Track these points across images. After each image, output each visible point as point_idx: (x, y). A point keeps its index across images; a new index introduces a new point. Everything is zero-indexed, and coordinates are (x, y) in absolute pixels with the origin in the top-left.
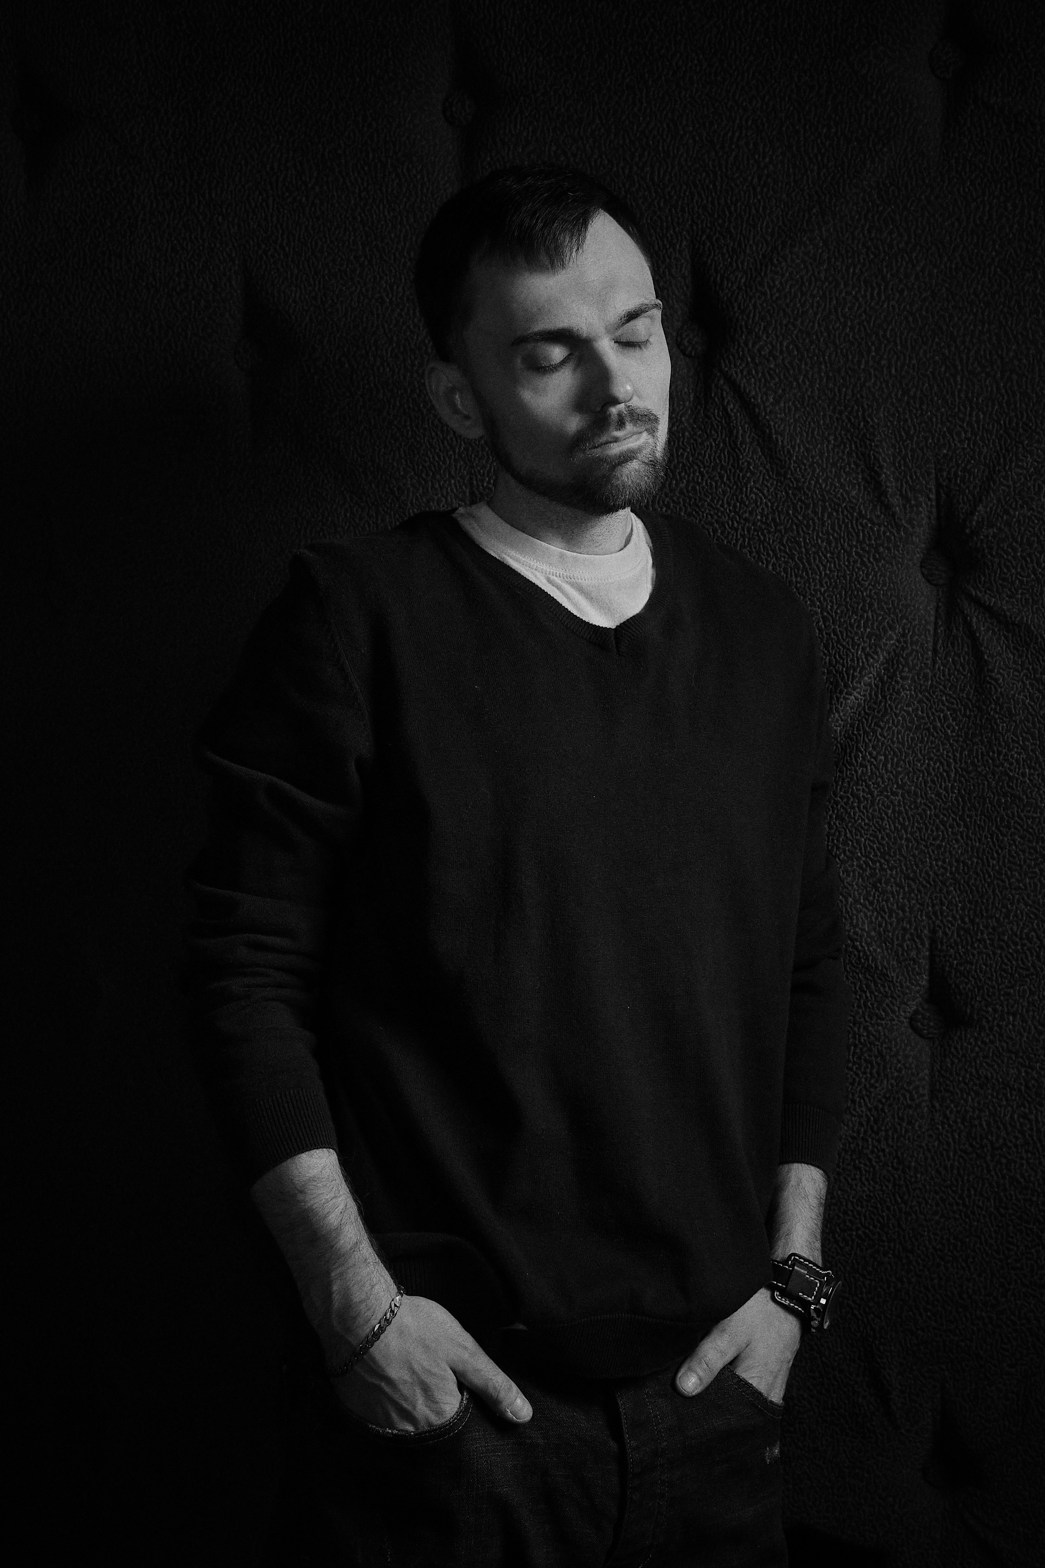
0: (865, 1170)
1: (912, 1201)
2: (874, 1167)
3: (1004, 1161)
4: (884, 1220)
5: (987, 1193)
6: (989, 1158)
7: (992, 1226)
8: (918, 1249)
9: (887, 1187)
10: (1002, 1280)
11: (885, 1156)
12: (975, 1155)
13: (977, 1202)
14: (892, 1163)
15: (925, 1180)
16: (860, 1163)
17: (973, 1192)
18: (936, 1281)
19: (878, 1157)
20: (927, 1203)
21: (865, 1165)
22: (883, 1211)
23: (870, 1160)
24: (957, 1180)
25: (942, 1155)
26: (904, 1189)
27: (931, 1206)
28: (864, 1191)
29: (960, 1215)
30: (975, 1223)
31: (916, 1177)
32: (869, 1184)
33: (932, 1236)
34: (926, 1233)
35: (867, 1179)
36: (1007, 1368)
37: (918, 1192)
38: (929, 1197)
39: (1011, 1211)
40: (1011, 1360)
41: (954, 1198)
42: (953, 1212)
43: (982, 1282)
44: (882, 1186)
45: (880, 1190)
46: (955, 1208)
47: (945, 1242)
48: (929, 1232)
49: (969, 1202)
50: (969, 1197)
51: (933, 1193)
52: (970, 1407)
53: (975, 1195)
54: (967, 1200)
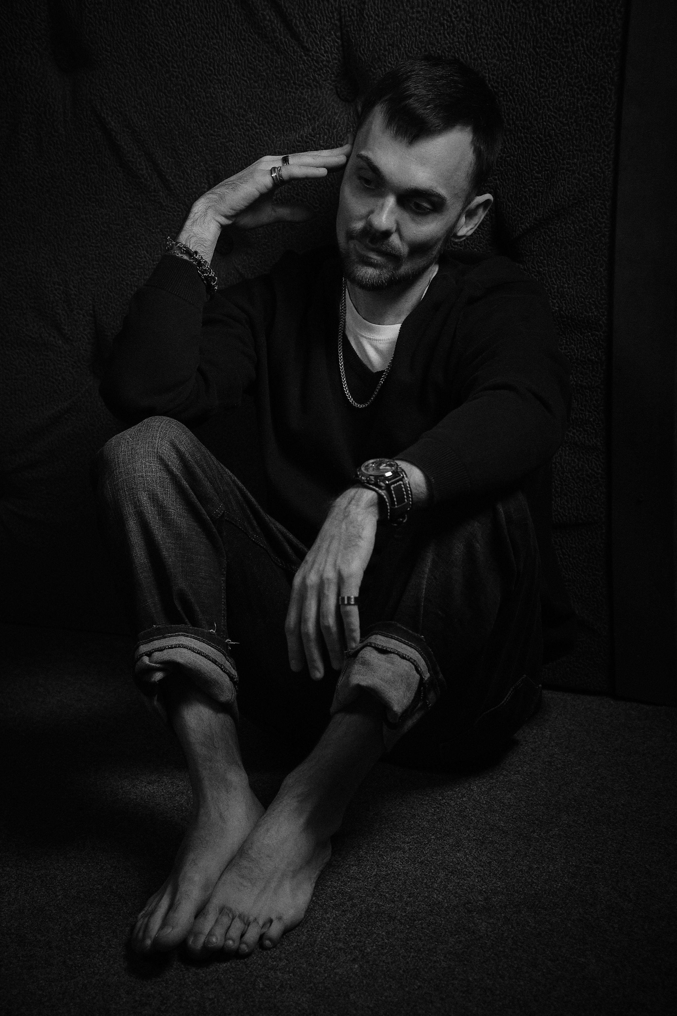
0: (447, 25)
1: (478, 49)
2: (452, 22)
3: (541, 6)
6: (531, 5)
7: (531, 63)
9: (462, 38)
10: (535, 107)
11: (461, 12)
12: (522, 4)
13: (521, 44)
14: (466, 17)
15: (488, 30)
16: (444, 19)
17: (519, 37)
19: (456, 13)
20: (488, 49)
21: (447, 21)
23: (450, 16)
24: (508, 27)
25: (499, 6)
26: (473, 39)
27: (491, 51)
28: (446, 44)
29: (510, 57)
31: (481, 28)
33: (491, 77)
34: (487, 75)
35: (448, 34)
36: (536, 174)
37: (483, 40)
38: (490, 44)
39: (544, 50)
40: (538, 168)
41: (506, 43)
42: (505, 55)
43: (522, 110)
44: (458, 38)
45: (457, 42)
46: (507, 52)
47: (499, 80)
48: (489, 73)
49: (516, 46)
50: (516, 41)
51: (492, 41)
52: (512, 205)
53: (521, 39)
54: (515, 43)
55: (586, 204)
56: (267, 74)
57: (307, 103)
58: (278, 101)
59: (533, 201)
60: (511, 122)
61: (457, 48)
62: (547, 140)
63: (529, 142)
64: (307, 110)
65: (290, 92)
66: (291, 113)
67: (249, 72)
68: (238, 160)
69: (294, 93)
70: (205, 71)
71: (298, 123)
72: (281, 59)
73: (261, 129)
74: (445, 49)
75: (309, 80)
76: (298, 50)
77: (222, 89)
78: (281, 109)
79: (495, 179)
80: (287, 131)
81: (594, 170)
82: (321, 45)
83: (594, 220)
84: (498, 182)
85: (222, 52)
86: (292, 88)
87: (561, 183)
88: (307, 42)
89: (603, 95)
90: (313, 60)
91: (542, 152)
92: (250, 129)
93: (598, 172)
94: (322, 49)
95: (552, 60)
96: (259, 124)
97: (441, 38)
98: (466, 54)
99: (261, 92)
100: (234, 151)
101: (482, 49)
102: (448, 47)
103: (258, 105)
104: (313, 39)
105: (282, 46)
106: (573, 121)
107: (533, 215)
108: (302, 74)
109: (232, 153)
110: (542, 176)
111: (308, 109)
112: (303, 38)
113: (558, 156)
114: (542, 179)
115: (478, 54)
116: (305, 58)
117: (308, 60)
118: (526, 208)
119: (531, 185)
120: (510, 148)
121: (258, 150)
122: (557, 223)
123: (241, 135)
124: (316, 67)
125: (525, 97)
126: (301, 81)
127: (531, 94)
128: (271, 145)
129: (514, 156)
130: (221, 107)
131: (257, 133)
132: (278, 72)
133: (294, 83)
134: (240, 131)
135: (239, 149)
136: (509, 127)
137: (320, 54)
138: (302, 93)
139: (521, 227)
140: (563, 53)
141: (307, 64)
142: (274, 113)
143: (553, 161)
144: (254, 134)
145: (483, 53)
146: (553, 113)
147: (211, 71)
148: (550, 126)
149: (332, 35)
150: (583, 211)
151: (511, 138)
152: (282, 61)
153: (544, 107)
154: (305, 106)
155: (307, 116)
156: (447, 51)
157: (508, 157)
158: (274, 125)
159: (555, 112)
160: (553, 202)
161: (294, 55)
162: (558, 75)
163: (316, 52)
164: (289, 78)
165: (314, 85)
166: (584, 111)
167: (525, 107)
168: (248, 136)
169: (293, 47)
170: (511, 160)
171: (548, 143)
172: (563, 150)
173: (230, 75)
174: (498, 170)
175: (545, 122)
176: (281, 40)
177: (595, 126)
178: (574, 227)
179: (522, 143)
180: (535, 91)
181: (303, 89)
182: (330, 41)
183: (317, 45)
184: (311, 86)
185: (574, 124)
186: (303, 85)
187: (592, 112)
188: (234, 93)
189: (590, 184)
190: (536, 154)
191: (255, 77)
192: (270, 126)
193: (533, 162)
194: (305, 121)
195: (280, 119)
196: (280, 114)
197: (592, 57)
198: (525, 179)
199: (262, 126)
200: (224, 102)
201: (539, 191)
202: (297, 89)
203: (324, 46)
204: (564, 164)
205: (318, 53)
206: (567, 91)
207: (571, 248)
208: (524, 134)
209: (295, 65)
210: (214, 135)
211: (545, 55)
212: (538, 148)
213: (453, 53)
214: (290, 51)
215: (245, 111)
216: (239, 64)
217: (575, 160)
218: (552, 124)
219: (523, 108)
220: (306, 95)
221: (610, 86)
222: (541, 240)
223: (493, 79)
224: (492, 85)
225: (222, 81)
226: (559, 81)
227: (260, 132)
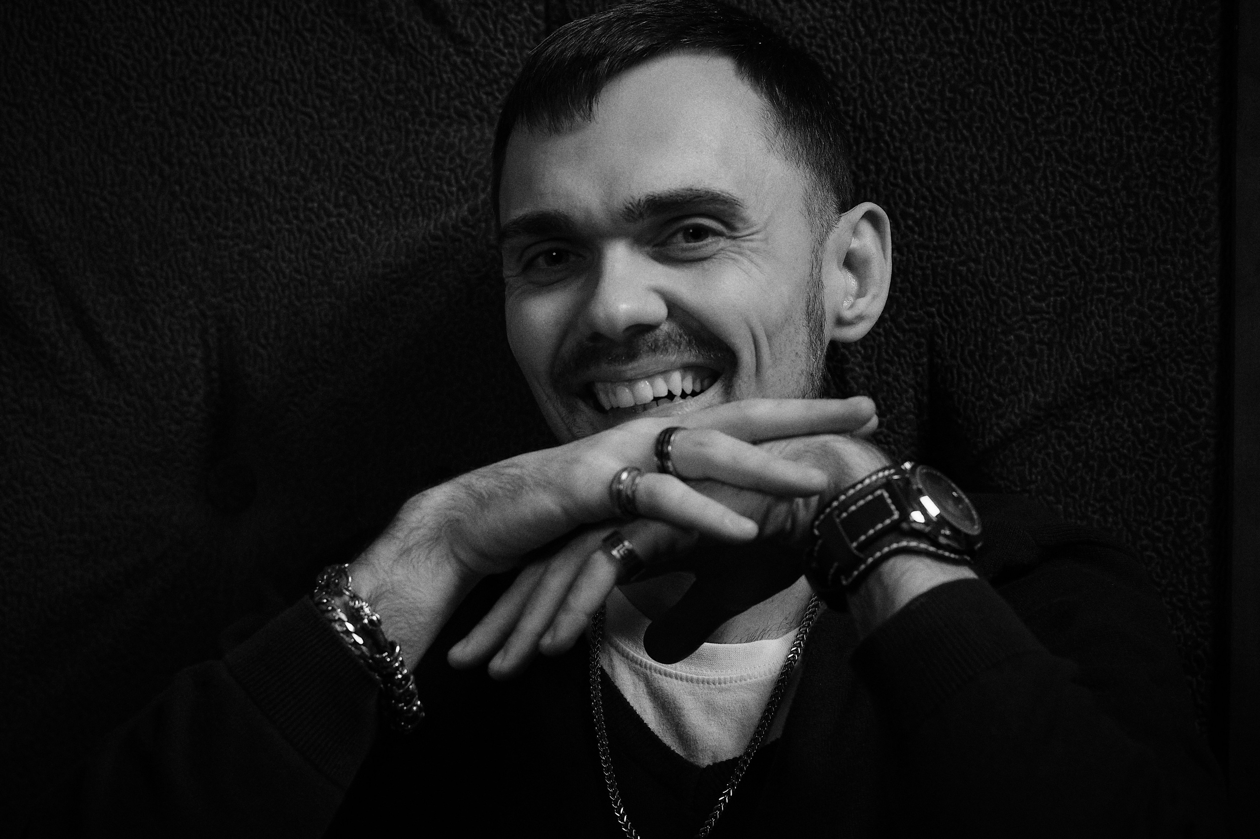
1: (883, 31)
4: (837, 68)
5: (1002, 7)
7: (1011, 63)
8: (894, 112)
9: (843, 9)
10: (1027, 154)
13: (987, 24)
17: (980, 8)
18: (922, 166)
22: (836, 52)
26: (870, 11)
27: (914, 36)
28: (805, 20)
29: (960, 49)
30: (985, 61)
32: (814, 7)
33: (916, 90)
34: (906, 85)
36: (1033, 303)
37: (893, 14)
38: (910, 23)
39: (1041, 35)
40: (1039, 288)
41: (950, 21)
42: (949, 43)
43: (994, 160)
44: (834, 9)
45: (831, 17)
46: (952, 37)
47: (936, 97)
48: (910, 82)
49: (975, 26)
50: (974, 15)
51: (916, 15)
52: (974, 374)
53: (984, 12)
54: (971, 21)
55: (1160, 371)
56: (362, 97)
57: (459, 154)
58: (387, 153)
59: (1025, 362)
60: (968, 186)
61: (831, 30)
62: (1058, 227)
63: (1014, 230)
64: (459, 171)
65: (417, 133)
66: (418, 177)
67: (320, 97)
68: (280, 289)
69: (428, 134)
70: (214, 100)
71: (435, 197)
72: (398, 64)
73: (340, 215)
74: (802, 30)
75: (463, 103)
76: (442, 43)
77: (251, 135)
78: (392, 170)
79: (931, 315)
80: (405, 218)
81: (1178, 295)
82: (496, 31)
83: (1180, 409)
84: (938, 320)
85: (257, 60)
86: (422, 123)
87: (1097, 323)
88: (464, 26)
89: (1187, 134)
90: (475, 62)
91: (1047, 253)
92: (313, 217)
93: (1187, 298)
94: (499, 40)
95: (1061, 57)
96: (336, 206)
97: (792, 11)
98: (853, 41)
99: (346, 136)
100: (273, 268)
101: (892, 32)
102: (809, 28)
103: (337, 165)
104: (477, 19)
105: (401, 36)
106: (1119, 185)
107: (1026, 396)
108: (447, 92)
109: (266, 271)
110: (1048, 306)
111: (461, 166)
112: (455, 18)
113: (1086, 263)
114: (1048, 313)
115: (882, 42)
116: (459, 60)
117: (464, 63)
118: (1011, 380)
119: (1021, 328)
120: (966, 245)
121: (332, 263)
122: (1090, 416)
123: (290, 231)
124: (482, 76)
125: (1000, 132)
126: (446, 108)
127: (1016, 127)
128: (364, 249)
129: (977, 261)
130: (247, 174)
131: (330, 225)
132: (389, 92)
133: (429, 113)
134: (288, 222)
135: (284, 265)
136: (962, 197)
137: (495, 49)
138: (446, 134)
139: (998, 424)
140: (1086, 43)
141: (463, 72)
142: (375, 179)
143: (1073, 274)
144: (324, 230)
145: (895, 40)
146: (1070, 168)
147: (228, 99)
148: (1064, 196)
149: (525, 9)
150: (1152, 388)
151: (968, 221)
152: (401, 67)
153: (1048, 154)
154: (452, 160)
155: (457, 181)
156: (808, 36)
157: (963, 263)
158: (375, 206)
159: (1075, 166)
160: (1080, 366)
161: (431, 54)
162: (1077, 88)
163: (485, 46)
164: (417, 103)
165: (477, 116)
166: (1145, 166)
167: (1001, 154)
168: (309, 233)
169: (429, 38)
170: (969, 270)
171: (1060, 232)
172: (1099, 250)
173: (272, 105)
174: (937, 294)
175: (1053, 185)
176: (400, 25)
177: (1172, 199)
178: (1130, 425)
179: (998, 232)
180: (1024, 120)
181: (449, 125)
182: (519, 22)
183: (487, 31)
184: (468, 118)
185: (1123, 193)
186: (449, 117)
187: (1164, 169)
188: (280, 143)
189: (1169, 325)
190: (1032, 257)
191: (333, 105)
192: (365, 208)
193: (1025, 274)
194: (452, 193)
195: (390, 191)
196: (391, 182)
197: (1156, 53)
198: (1005, 314)
199: (344, 210)
200: (253, 163)
201: (1041, 342)
202: (433, 125)
203: (503, 33)
204: (1101, 280)
205: (488, 47)
206: (1102, 122)
207: (1125, 473)
208: (1000, 212)
209: (432, 74)
210: (225, 237)
211: (1045, 45)
212: (1039, 243)
213: (822, 39)
214: (423, 47)
215: (303, 178)
216: (294, 80)
217: (1130, 273)
218: (1068, 190)
219: (996, 155)
220: (455, 137)
221: (1202, 115)
222: (1048, 454)
223: (921, 93)
224: (918, 108)
225: (253, 120)
226: (1083, 101)
227: (338, 222)
